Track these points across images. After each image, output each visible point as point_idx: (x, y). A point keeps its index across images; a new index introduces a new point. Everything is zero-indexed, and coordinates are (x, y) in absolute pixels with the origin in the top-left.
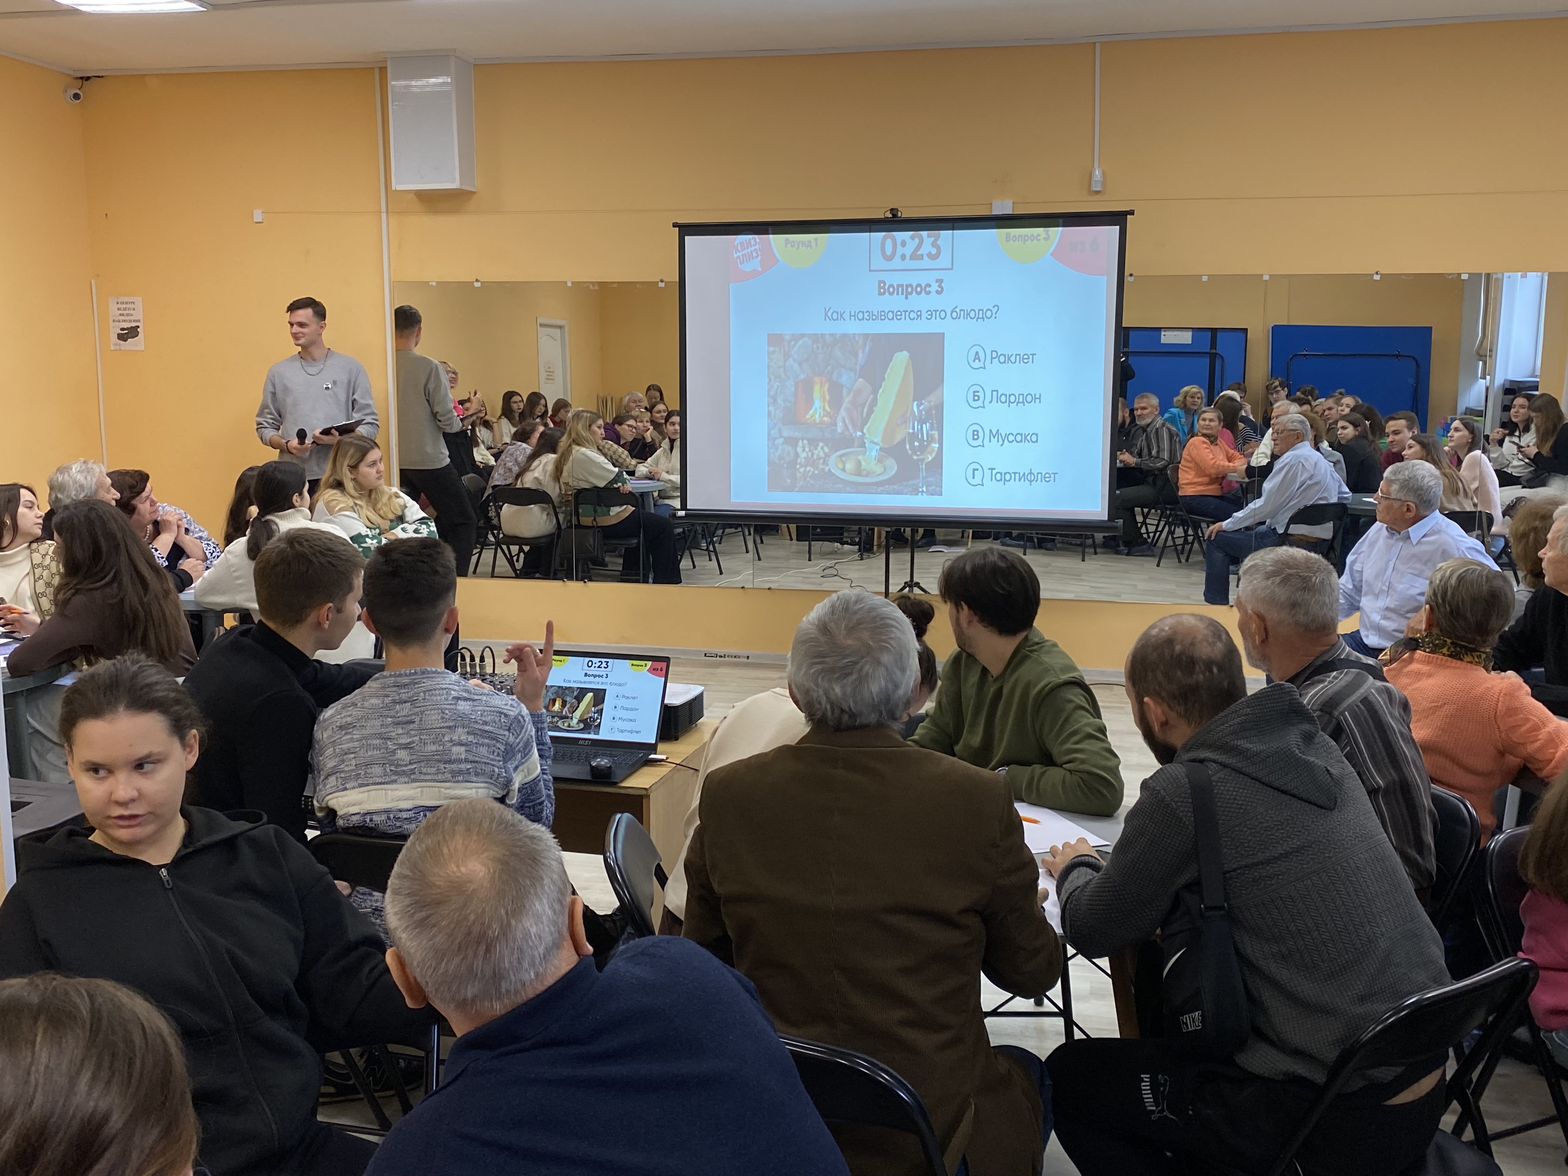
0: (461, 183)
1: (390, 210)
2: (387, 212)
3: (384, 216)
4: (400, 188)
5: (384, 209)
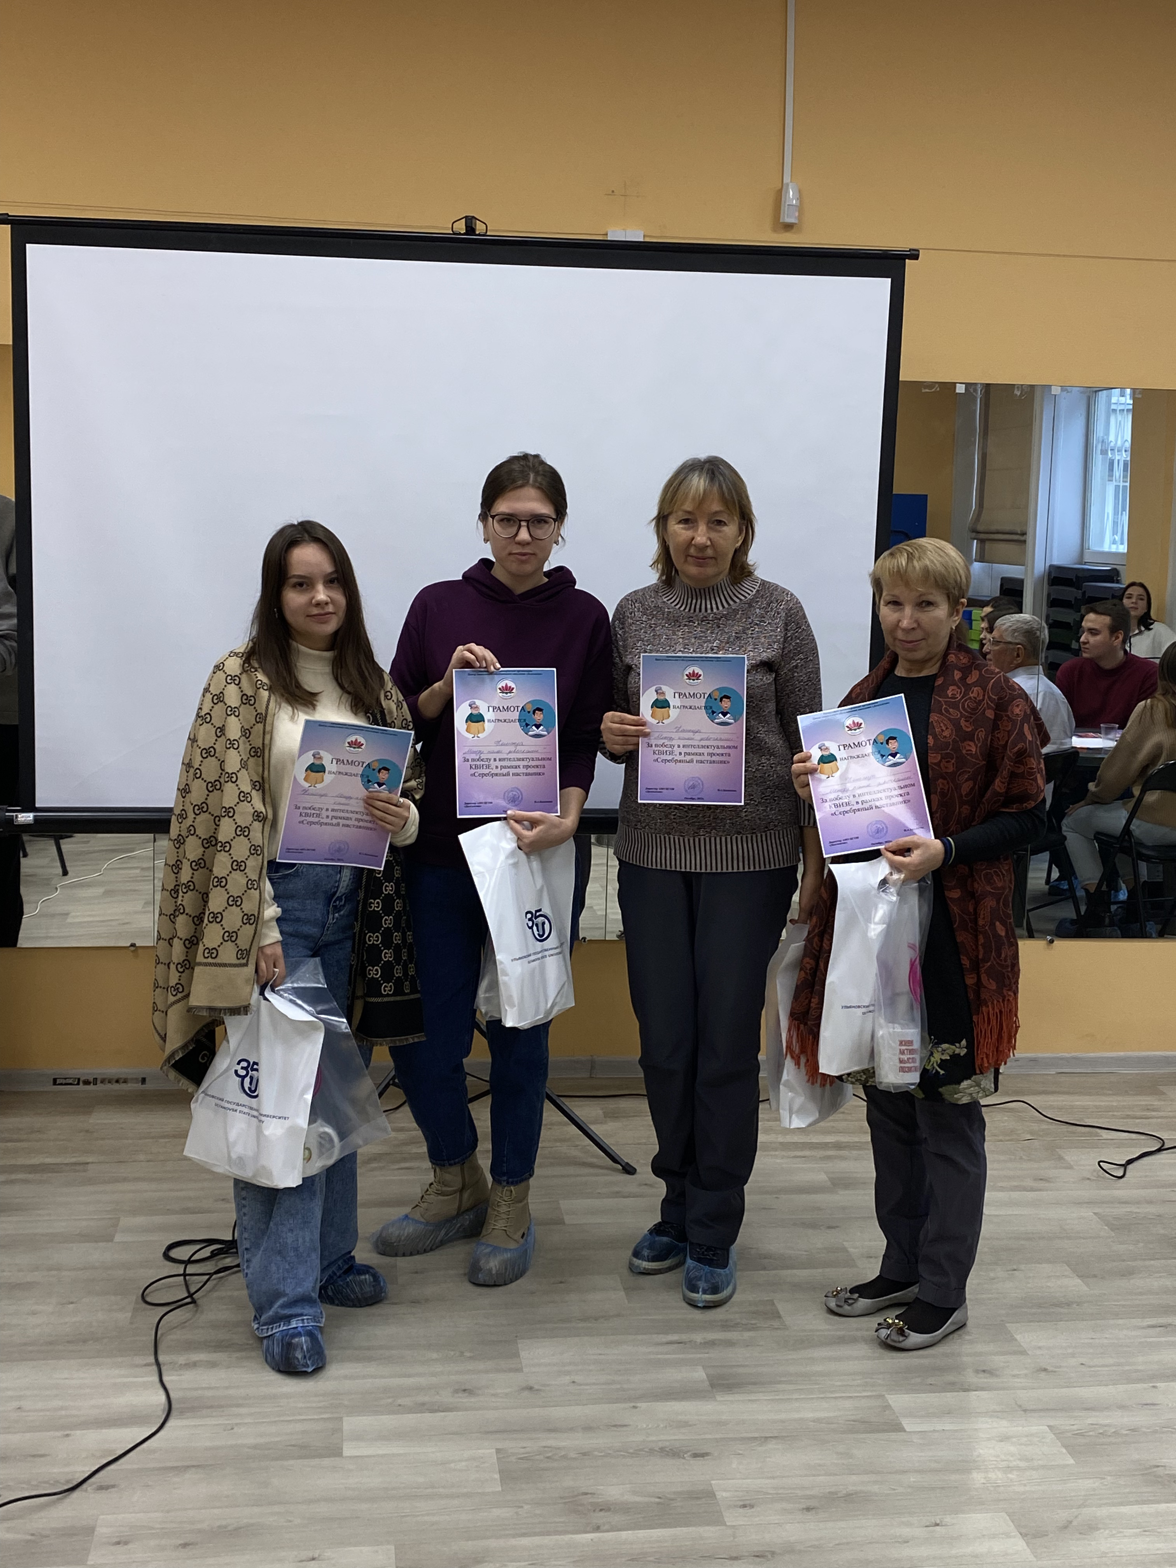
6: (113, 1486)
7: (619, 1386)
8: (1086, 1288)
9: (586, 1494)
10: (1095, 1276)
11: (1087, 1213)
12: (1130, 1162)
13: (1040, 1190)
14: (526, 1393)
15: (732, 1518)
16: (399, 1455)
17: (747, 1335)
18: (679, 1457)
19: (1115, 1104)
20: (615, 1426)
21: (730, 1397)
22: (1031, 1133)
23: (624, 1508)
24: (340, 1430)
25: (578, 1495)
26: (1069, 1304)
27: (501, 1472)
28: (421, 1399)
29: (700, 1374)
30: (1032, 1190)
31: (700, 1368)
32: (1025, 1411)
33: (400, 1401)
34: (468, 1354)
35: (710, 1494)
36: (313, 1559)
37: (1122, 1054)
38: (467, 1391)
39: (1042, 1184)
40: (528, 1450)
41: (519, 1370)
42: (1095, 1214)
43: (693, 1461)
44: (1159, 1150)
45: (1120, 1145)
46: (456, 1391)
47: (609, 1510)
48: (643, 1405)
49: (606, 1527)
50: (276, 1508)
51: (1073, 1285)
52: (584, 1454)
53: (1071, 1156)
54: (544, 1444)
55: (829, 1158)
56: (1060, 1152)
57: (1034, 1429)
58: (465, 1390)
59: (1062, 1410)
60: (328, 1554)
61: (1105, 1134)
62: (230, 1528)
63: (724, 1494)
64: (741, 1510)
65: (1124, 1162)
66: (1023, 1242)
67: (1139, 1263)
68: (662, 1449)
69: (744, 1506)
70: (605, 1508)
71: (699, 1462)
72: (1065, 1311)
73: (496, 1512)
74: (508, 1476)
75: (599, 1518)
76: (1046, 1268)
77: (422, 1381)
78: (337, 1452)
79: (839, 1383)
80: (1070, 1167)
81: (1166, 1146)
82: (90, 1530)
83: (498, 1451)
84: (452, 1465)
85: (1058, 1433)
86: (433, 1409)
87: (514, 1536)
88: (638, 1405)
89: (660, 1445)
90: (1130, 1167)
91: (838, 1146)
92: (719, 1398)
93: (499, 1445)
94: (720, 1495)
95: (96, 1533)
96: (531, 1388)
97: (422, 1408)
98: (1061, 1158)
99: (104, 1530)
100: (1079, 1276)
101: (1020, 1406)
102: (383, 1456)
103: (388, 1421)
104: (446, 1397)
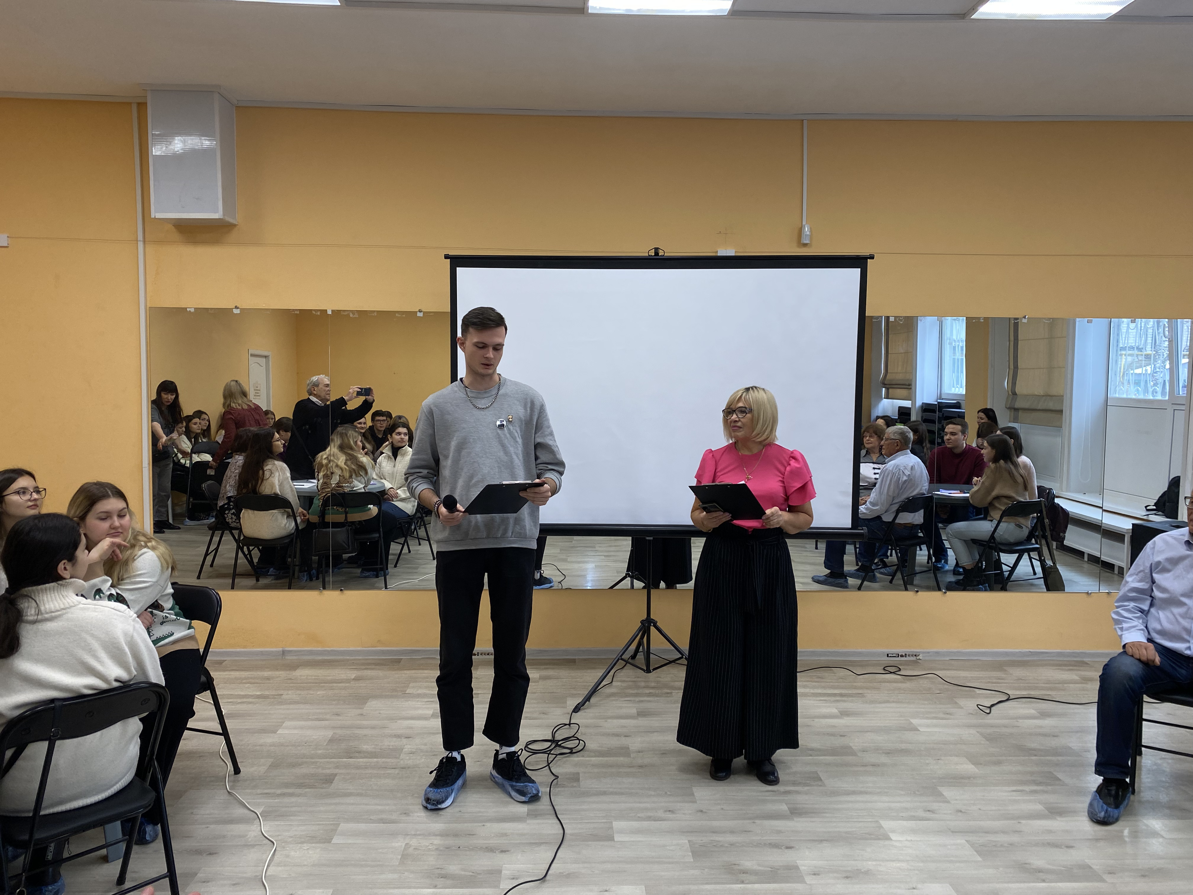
0: (224, 215)
1: (146, 240)
2: (144, 242)
3: (141, 245)
4: (159, 216)
5: (140, 237)
6: (508, 851)
7: (745, 812)
8: (977, 770)
9: (735, 864)
10: (981, 764)
11: (973, 731)
12: (993, 705)
13: (947, 719)
14: (699, 814)
15: (809, 880)
16: (642, 841)
17: (806, 788)
18: (779, 848)
19: (981, 676)
20: (746, 831)
21: (801, 819)
22: (940, 690)
23: (755, 873)
24: (612, 828)
25: (731, 865)
26: (969, 778)
27: (693, 852)
28: (650, 814)
29: (784, 807)
30: (942, 719)
31: (784, 804)
32: (953, 832)
33: (639, 815)
34: (668, 793)
35: (797, 868)
36: (606, 891)
37: (984, 650)
38: (671, 811)
39: (948, 716)
40: (704, 841)
41: (695, 802)
42: (978, 732)
43: (786, 851)
44: (1008, 700)
45: (987, 697)
46: (666, 811)
47: (747, 873)
48: (757, 821)
49: (747, 881)
50: (586, 865)
51: (969, 768)
52: (732, 845)
53: (962, 702)
54: (712, 839)
55: (838, 701)
56: (957, 700)
57: (959, 841)
58: (670, 811)
59: (972, 832)
60: (613, 888)
61: (978, 691)
62: (565, 874)
63: (803, 868)
64: (814, 876)
65: (989, 706)
66: (942, 746)
67: (1004, 758)
68: (770, 844)
69: (815, 874)
70: (745, 872)
71: (790, 851)
72: (966, 781)
73: (692, 872)
74: (696, 854)
75: (743, 877)
76: (955, 759)
77: (648, 805)
78: (611, 838)
79: (856, 814)
80: (962, 708)
81: (1010, 698)
82: (500, 872)
83: (689, 841)
84: (668, 847)
85: (972, 845)
86: (655, 820)
87: (702, 884)
88: (756, 821)
89: (769, 842)
90: (993, 708)
91: (841, 695)
92: (795, 819)
93: (690, 839)
94: (802, 868)
95: (503, 873)
96: (702, 811)
97: (649, 819)
98: (956, 703)
99: (506, 872)
100: (973, 764)
101: (950, 829)
102: (633, 841)
103: (635, 824)
104: (660, 814)
